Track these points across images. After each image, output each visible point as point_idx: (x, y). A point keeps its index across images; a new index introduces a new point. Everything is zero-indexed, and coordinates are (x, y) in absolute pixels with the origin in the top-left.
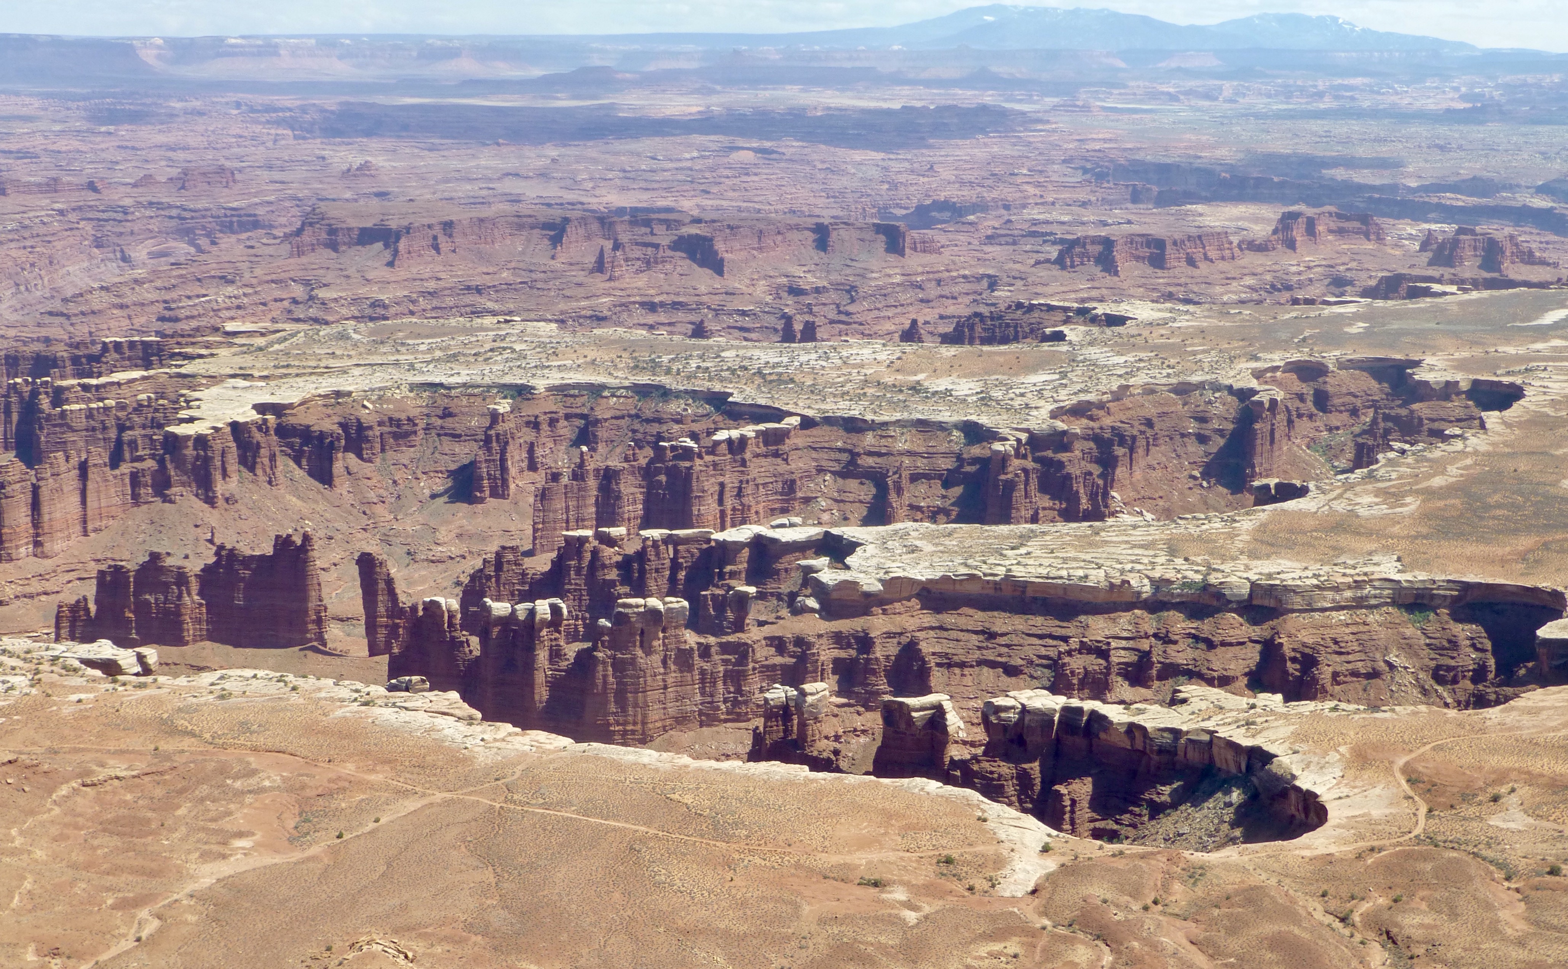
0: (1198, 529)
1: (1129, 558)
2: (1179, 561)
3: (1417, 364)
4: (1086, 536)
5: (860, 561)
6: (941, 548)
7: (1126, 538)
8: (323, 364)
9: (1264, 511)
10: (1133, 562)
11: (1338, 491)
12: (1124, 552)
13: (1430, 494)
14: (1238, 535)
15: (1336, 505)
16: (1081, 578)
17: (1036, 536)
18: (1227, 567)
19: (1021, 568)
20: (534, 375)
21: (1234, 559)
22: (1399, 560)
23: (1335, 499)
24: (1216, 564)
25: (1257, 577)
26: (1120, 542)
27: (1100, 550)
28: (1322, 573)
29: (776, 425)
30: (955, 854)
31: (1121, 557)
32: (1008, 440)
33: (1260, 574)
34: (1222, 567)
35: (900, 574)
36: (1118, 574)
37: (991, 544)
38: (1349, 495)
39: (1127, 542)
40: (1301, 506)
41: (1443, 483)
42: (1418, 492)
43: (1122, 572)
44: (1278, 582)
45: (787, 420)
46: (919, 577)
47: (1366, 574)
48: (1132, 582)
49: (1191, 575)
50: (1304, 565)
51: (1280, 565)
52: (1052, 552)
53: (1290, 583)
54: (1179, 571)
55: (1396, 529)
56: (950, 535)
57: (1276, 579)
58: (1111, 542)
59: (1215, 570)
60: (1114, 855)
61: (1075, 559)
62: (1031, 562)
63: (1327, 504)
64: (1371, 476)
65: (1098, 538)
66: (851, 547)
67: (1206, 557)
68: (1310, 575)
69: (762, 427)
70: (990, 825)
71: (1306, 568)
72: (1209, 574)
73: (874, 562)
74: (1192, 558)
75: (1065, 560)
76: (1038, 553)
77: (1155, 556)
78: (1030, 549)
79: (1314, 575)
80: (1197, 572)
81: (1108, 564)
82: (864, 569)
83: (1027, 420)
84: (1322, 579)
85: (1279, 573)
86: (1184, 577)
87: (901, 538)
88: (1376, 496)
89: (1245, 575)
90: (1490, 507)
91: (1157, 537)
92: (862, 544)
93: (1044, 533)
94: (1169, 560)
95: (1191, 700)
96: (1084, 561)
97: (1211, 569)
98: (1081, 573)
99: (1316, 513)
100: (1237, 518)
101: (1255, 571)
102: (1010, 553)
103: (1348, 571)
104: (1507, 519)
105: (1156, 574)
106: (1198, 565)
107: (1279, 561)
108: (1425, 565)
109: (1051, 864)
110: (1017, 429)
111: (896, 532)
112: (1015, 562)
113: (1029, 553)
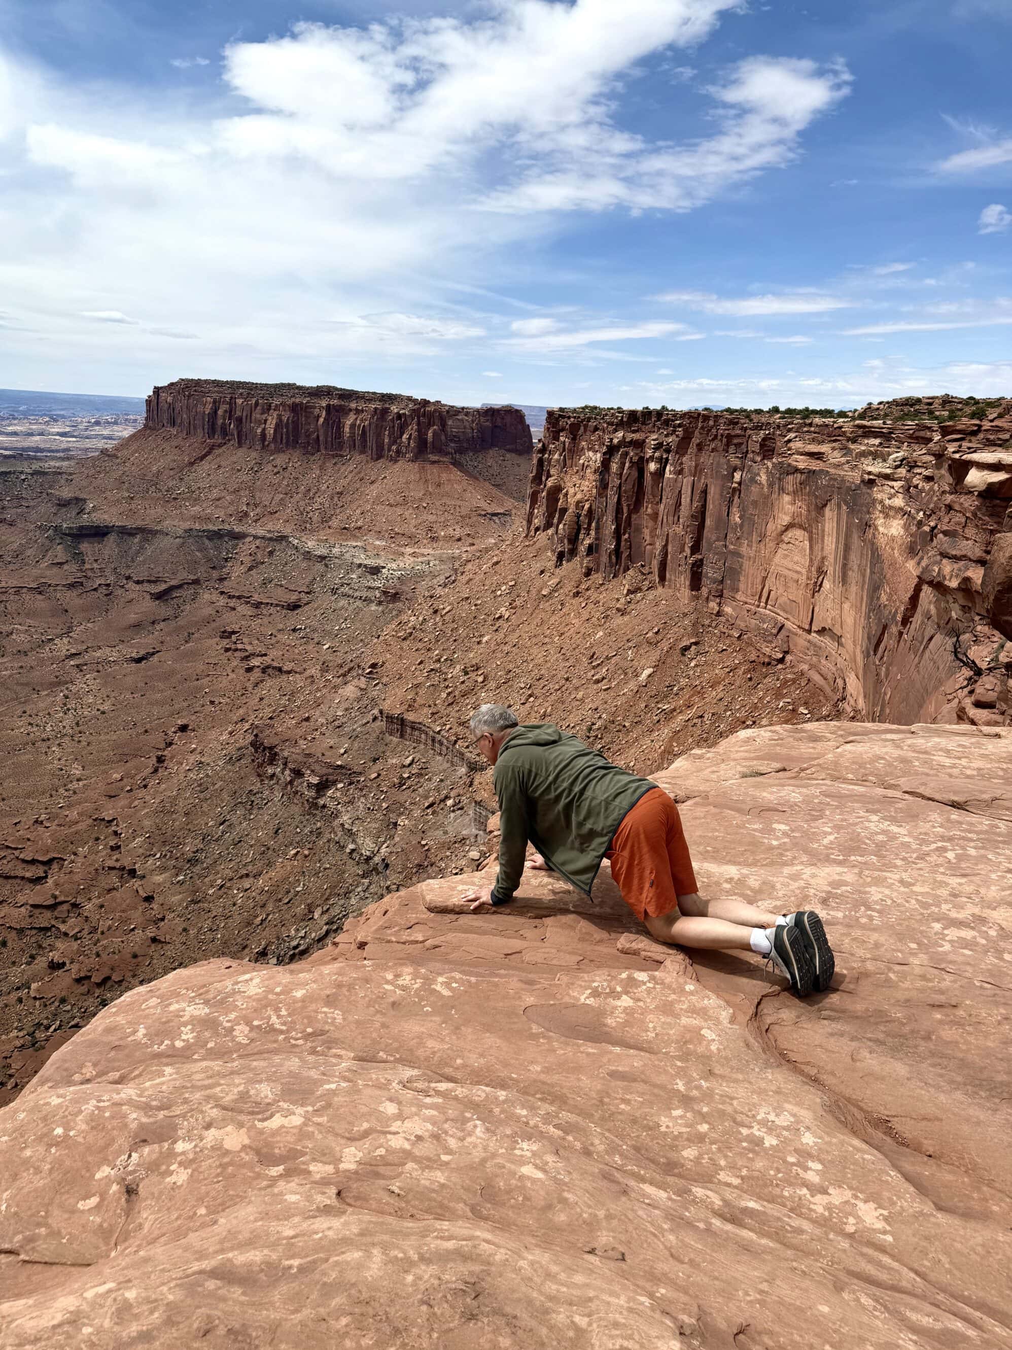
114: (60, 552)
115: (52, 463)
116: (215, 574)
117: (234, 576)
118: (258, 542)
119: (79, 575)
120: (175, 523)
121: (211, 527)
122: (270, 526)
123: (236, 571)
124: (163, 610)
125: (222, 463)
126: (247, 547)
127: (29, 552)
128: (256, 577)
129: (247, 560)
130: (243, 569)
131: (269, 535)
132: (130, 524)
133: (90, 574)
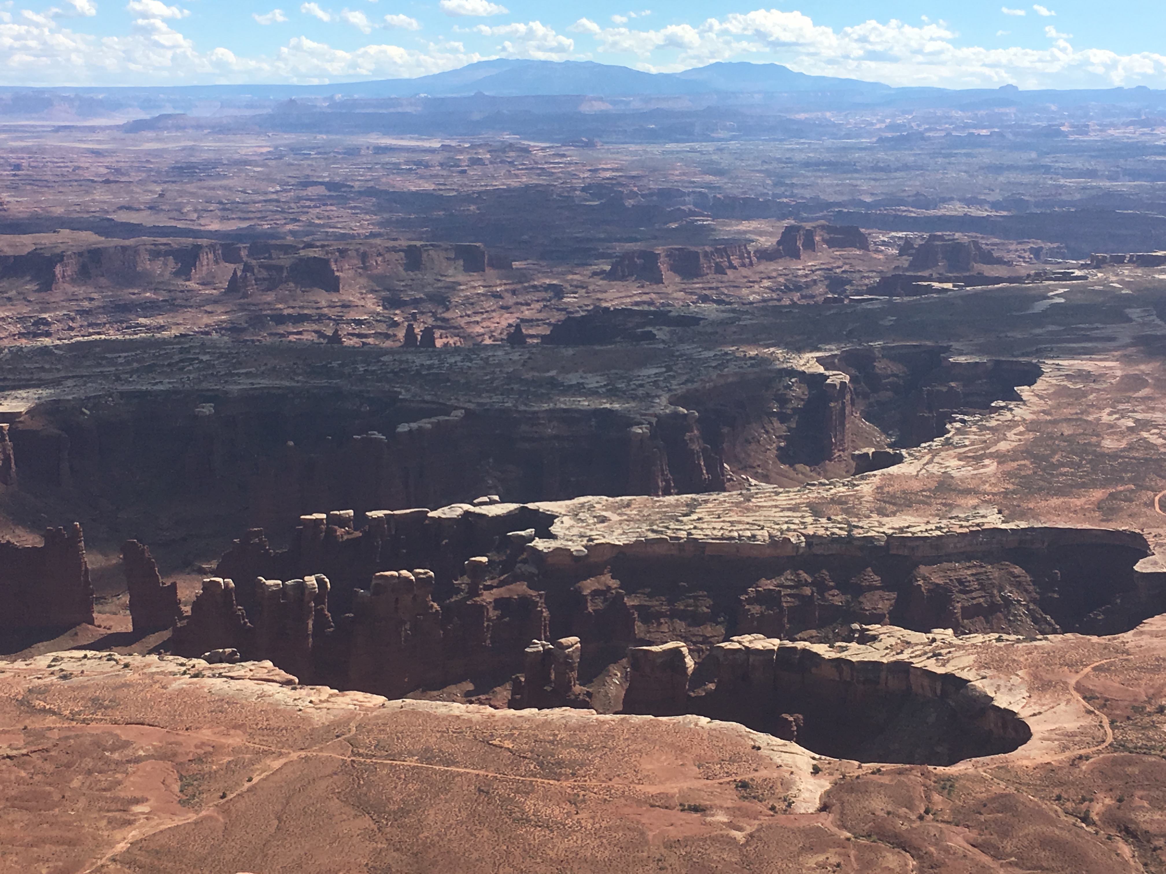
0: (829, 493)
1: (782, 519)
2: (824, 520)
3: (947, 349)
4: (740, 502)
5: (564, 531)
6: (625, 517)
7: (774, 503)
8: (35, 377)
9: (875, 475)
10: (787, 523)
11: (927, 458)
12: (777, 514)
13: (1001, 458)
14: (862, 497)
15: (929, 467)
16: (749, 538)
17: (700, 505)
18: (864, 523)
19: (700, 532)
20: (226, 382)
21: (869, 517)
22: (1000, 512)
23: (927, 463)
24: (854, 521)
25: (891, 531)
26: (770, 507)
27: (757, 514)
28: (943, 526)
29: (447, 418)
30: (746, 778)
31: (776, 519)
32: (643, 424)
33: (893, 528)
34: (860, 524)
35: (603, 541)
36: (779, 534)
37: (666, 512)
38: (936, 459)
39: (776, 506)
40: (903, 471)
41: (1009, 447)
42: (991, 456)
43: (782, 532)
44: (910, 535)
45: (454, 413)
46: (617, 543)
47: (978, 525)
48: (792, 540)
49: (836, 531)
50: (926, 520)
51: (906, 520)
52: (719, 517)
53: (920, 534)
54: (827, 529)
55: (988, 488)
56: (628, 505)
57: (907, 532)
58: (763, 507)
59: (857, 527)
60: (873, 773)
61: (739, 522)
62: (705, 526)
63: (923, 468)
64: (948, 443)
65: (751, 504)
66: (550, 518)
67: (844, 516)
68: (934, 528)
69: (434, 420)
71: (928, 522)
72: (852, 531)
73: (575, 531)
74: (832, 517)
75: (732, 523)
76: (707, 518)
77: (803, 517)
78: (700, 516)
79: (936, 527)
80: (841, 529)
81: (769, 525)
82: (569, 538)
83: (653, 407)
84: (945, 530)
85: (908, 527)
86: (833, 534)
87: (588, 510)
88: (960, 460)
89: (881, 530)
90: (1054, 467)
91: (798, 501)
92: (558, 517)
93: (706, 502)
94: (815, 520)
95: (881, 636)
96: (748, 523)
97: (852, 526)
98: (748, 534)
99: (917, 475)
100: (856, 482)
101: (887, 526)
102: (685, 519)
103: (962, 523)
104: (1072, 474)
105: (810, 531)
106: (840, 523)
107: (904, 517)
108: (1023, 515)
109: (827, 785)
110: (645, 415)
111: (582, 505)
112: (692, 527)
113: (699, 519)
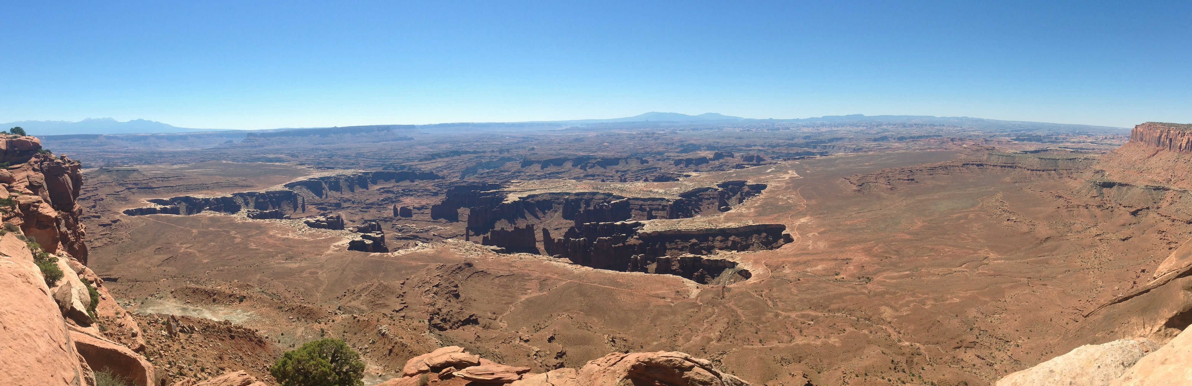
0: (713, 217)
2: (710, 225)
3: (746, 182)
5: (646, 228)
6: (663, 225)
7: (698, 221)
8: (531, 189)
9: (725, 213)
11: (738, 208)
12: (700, 223)
13: (755, 207)
14: (721, 218)
15: (738, 211)
18: (720, 225)
21: (722, 224)
27: (694, 223)
28: (738, 225)
29: (623, 200)
30: (679, 290)
31: (698, 225)
32: (672, 201)
35: (656, 230)
36: (699, 228)
37: (673, 223)
38: (741, 209)
40: (732, 212)
41: (758, 206)
42: (753, 207)
48: (702, 230)
53: (733, 228)
54: (711, 227)
55: (751, 215)
57: (730, 227)
63: (736, 211)
64: (743, 205)
66: (643, 225)
67: (716, 223)
69: (620, 200)
70: (685, 283)
71: (736, 224)
73: (649, 228)
74: (713, 224)
77: (706, 224)
80: (714, 227)
81: (696, 226)
82: (647, 230)
83: (674, 197)
87: (653, 223)
88: (746, 209)
89: (724, 227)
90: (767, 209)
91: (706, 220)
92: (646, 224)
93: (683, 221)
94: (708, 225)
95: (719, 253)
96: (690, 226)
97: (717, 226)
99: (735, 213)
100: (720, 215)
101: (726, 226)
102: (677, 225)
103: (743, 224)
104: (771, 211)
105: (707, 227)
106: (715, 225)
107: (731, 224)
108: (758, 222)
109: (699, 291)
110: (673, 199)
113: (681, 225)
114: (1095, 192)
115: (1092, 155)
116: (1156, 206)
117: (1163, 206)
118: (1175, 193)
119: (1101, 202)
120: (1141, 182)
121: (1156, 185)
122: (1180, 186)
123: (1164, 205)
124: (1133, 219)
125: (1162, 158)
126: (1169, 195)
127: (1083, 191)
128: (1173, 208)
129: (1170, 200)
130: (1168, 204)
131: (1179, 190)
132: (1123, 182)
133: (1105, 202)
